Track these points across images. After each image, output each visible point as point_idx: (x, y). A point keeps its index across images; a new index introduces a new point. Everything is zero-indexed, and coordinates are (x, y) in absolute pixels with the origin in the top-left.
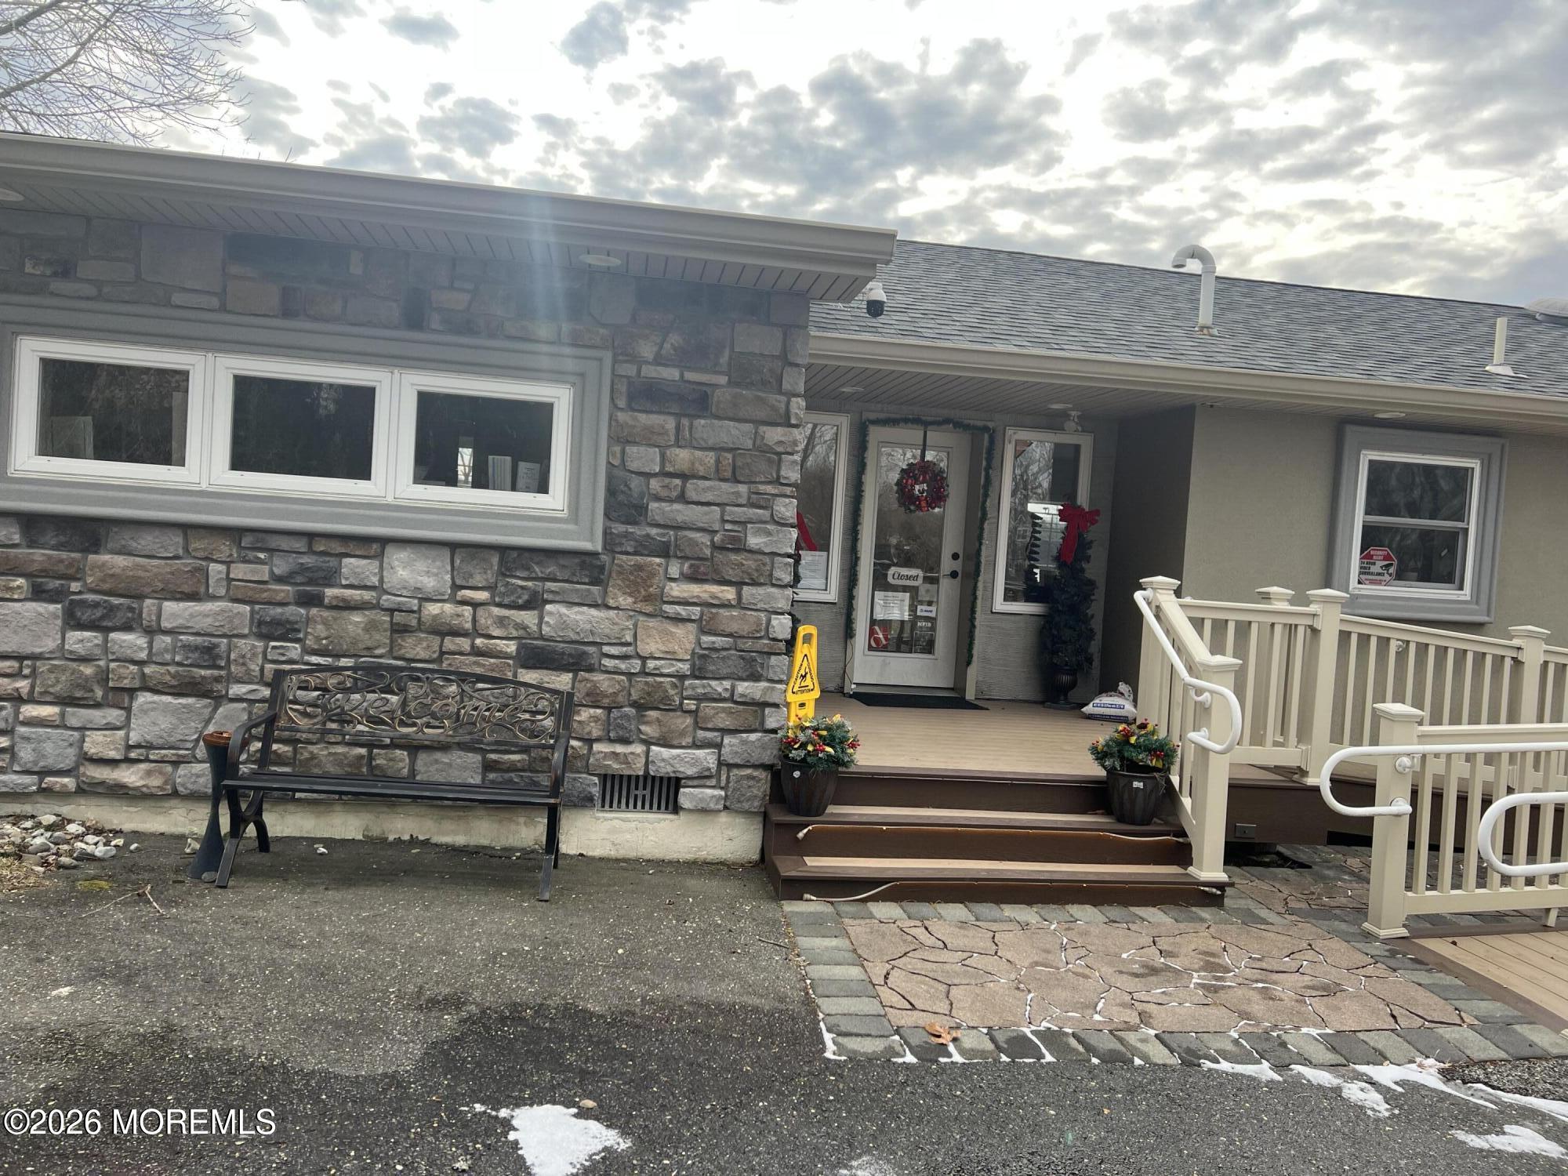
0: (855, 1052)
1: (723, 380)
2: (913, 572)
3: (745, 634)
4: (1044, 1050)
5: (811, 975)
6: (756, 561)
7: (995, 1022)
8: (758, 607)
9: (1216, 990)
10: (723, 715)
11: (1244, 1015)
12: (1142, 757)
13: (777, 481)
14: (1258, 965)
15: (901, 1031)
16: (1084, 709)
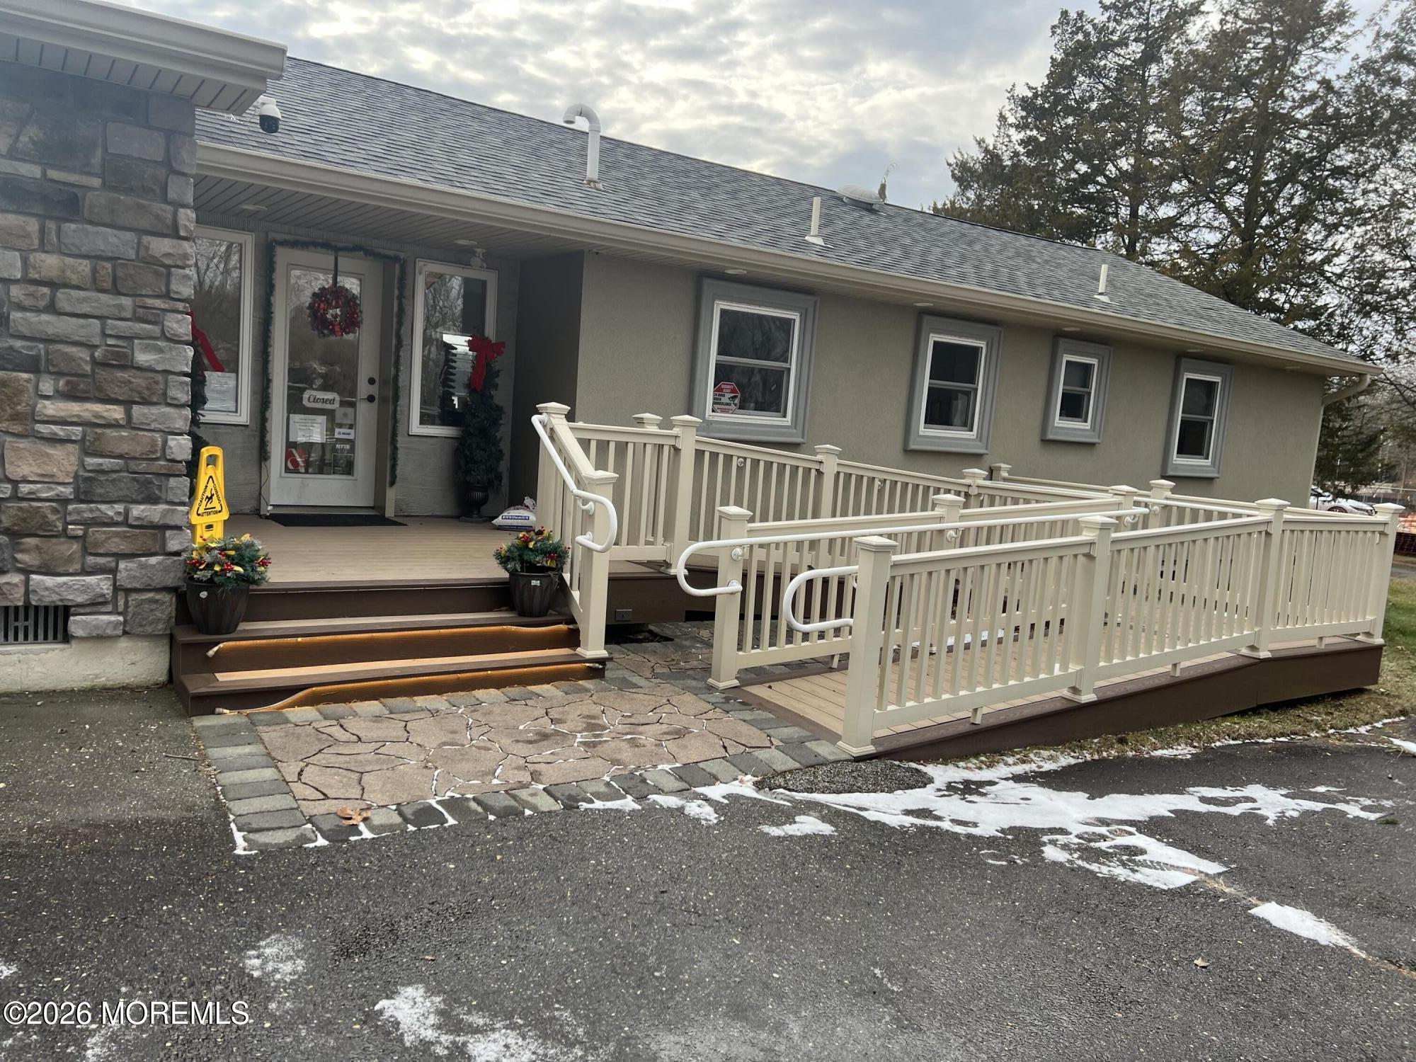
0: (266, 845)
1: (96, 182)
2: (329, 396)
3: (137, 455)
4: (447, 815)
5: (222, 782)
6: (147, 379)
7: (403, 798)
8: (153, 426)
9: (594, 745)
10: (116, 540)
11: (615, 762)
12: (540, 560)
13: (167, 296)
14: (629, 721)
15: (314, 819)
16: (494, 522)
